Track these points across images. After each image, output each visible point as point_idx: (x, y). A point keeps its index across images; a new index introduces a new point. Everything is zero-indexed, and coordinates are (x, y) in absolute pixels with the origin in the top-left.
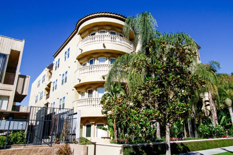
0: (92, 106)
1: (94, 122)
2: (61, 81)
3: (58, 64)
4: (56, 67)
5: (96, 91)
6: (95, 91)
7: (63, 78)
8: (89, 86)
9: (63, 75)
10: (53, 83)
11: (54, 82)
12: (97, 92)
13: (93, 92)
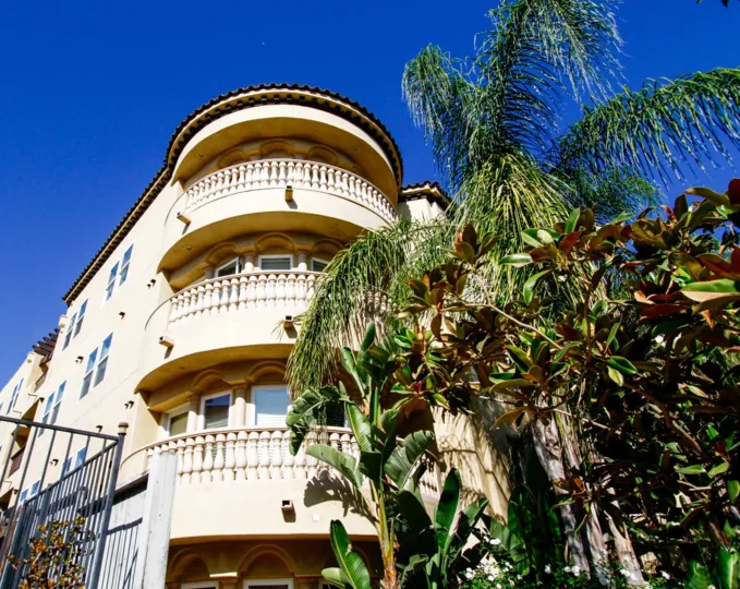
0: (228, 473)
1: (234, 574)
2: (82, 383)
3: (77, 321)
4: (68, 337)
5: (248, 400)
6: (240, 401)
7: (90, 366)
8: (209, 378)
9: (93, 357)
10: (46, 401)
11: (51, 399)
12: (251, 407)
13: (231, 409)
